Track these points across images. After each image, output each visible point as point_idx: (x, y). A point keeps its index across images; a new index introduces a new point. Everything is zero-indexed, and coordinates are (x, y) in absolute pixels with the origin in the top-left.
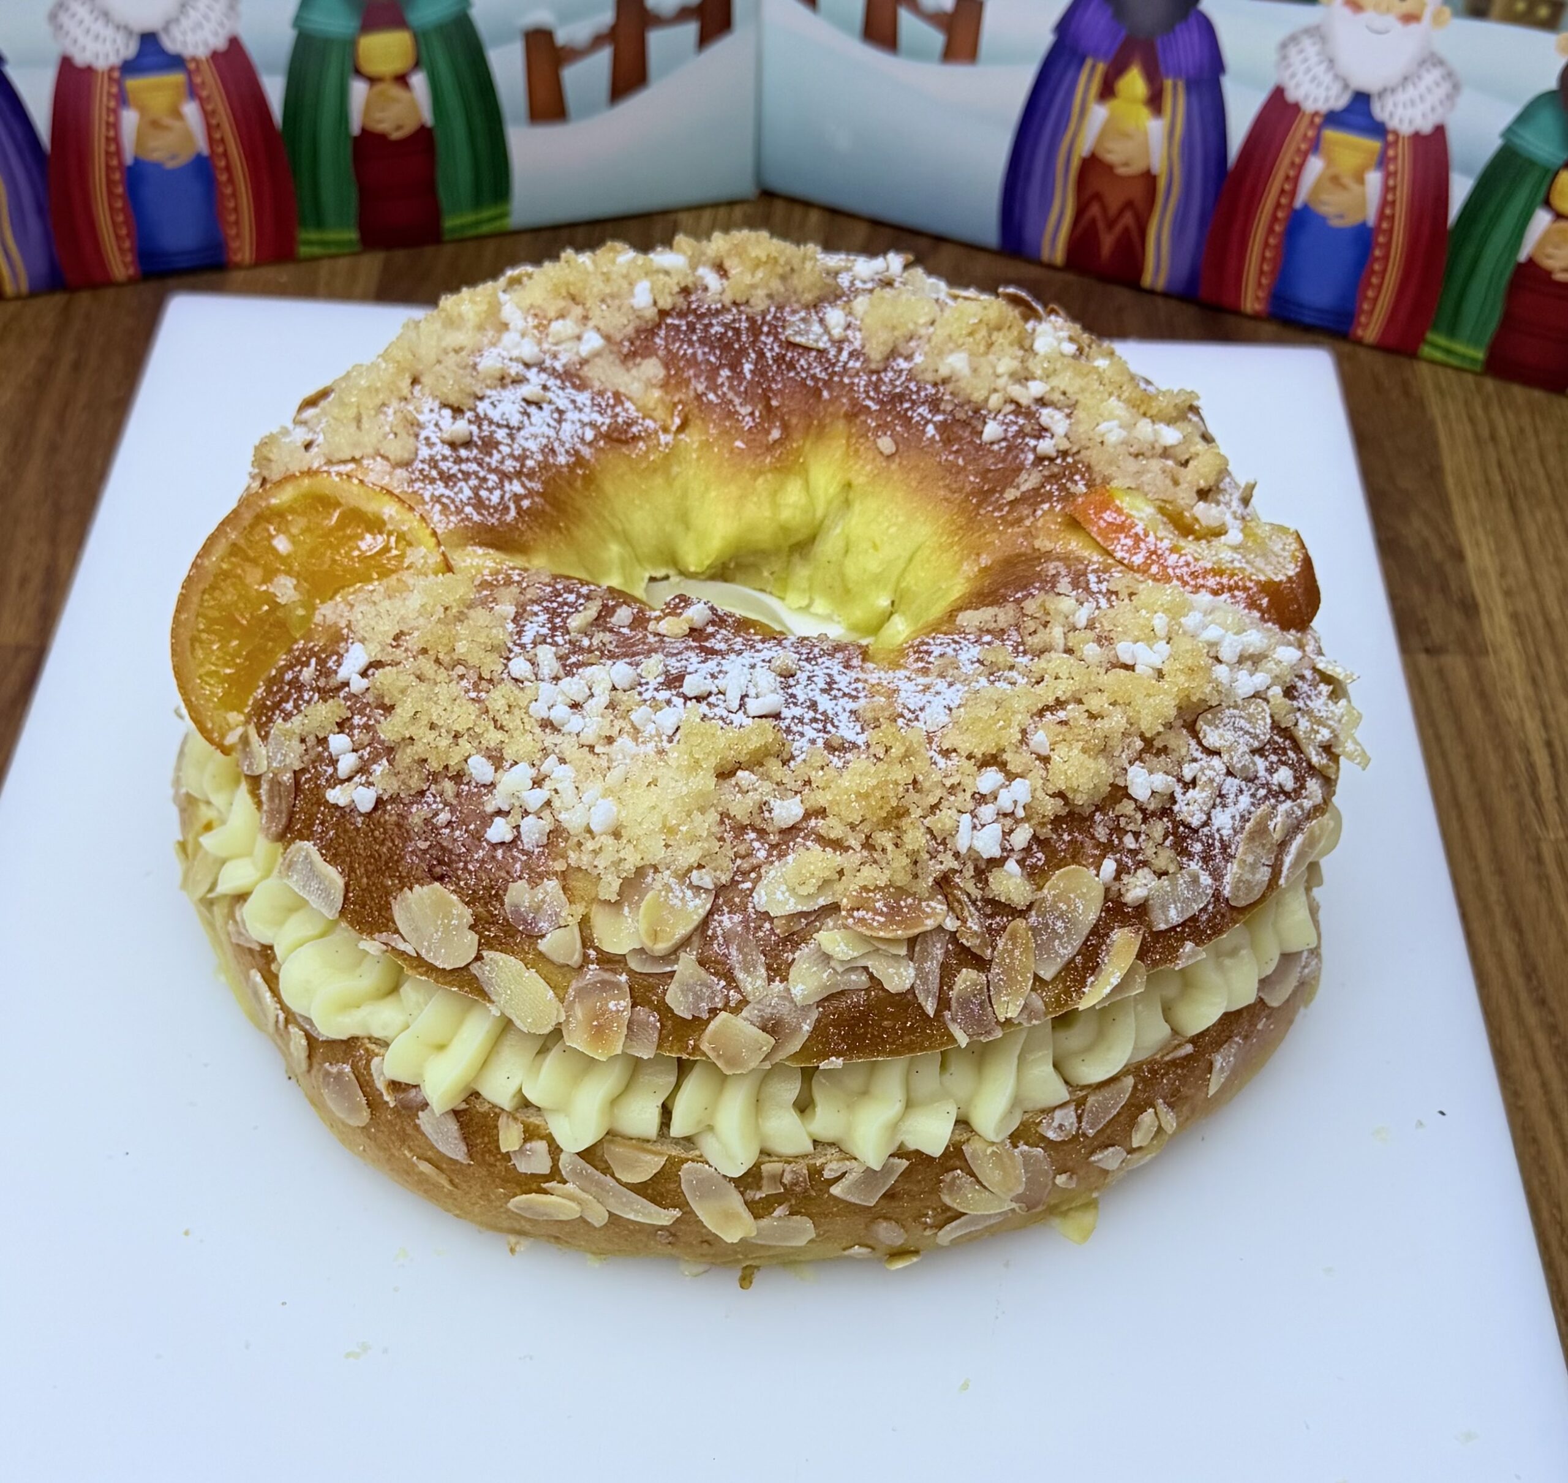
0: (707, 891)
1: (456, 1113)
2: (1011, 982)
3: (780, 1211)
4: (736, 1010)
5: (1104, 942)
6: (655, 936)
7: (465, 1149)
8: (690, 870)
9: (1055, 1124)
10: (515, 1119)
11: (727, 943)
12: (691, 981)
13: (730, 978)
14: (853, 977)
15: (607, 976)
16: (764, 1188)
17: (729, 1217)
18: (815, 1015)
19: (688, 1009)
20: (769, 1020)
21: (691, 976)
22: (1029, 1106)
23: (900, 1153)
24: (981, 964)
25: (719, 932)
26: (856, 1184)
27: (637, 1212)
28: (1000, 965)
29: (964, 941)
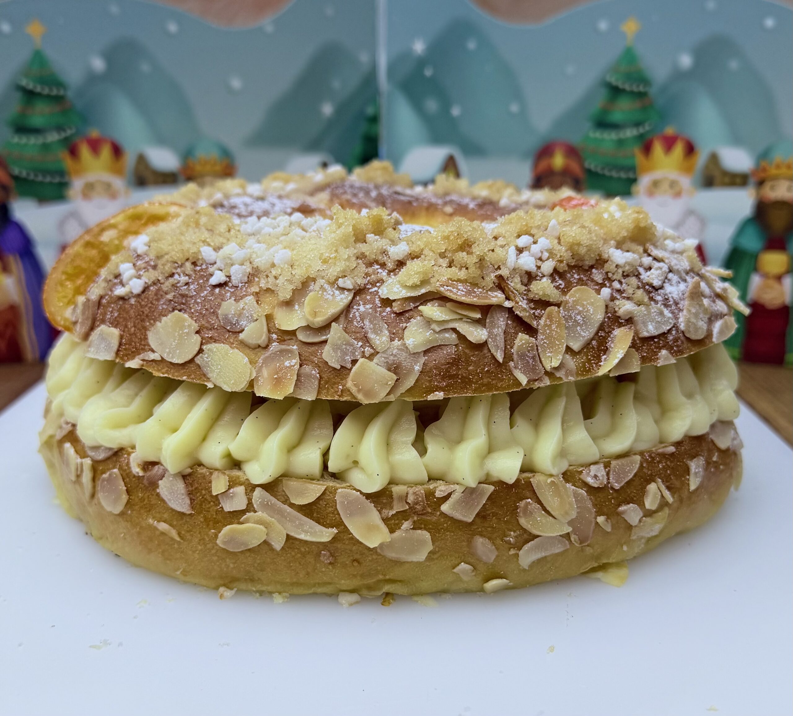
0: (349, 290)
1: (184, 477)
2: (552, 345)
3: (406, 525)
4: (371, 358)
5: (609, 336)
6: (315, 314)
7: (188, 502)
8: (337, 280)
9: (592, 473)
10: (224, 474)
11: (362, 320)
12: (339, 342)
13: (366, 340)
14: (447, 335)
15: (283, 347)
16: (395, 507)
17: (371, 528)
18: (423, 359)
19: (338, 361)
20: (392, 365)
21: (339, 338)
22: (572, 458)
23: (487, 480)
24: (531, 331)
25: (357, 314)
26: (459, 502)
27: (306, 532)
28: (543, 334)
29: (518, 313)
